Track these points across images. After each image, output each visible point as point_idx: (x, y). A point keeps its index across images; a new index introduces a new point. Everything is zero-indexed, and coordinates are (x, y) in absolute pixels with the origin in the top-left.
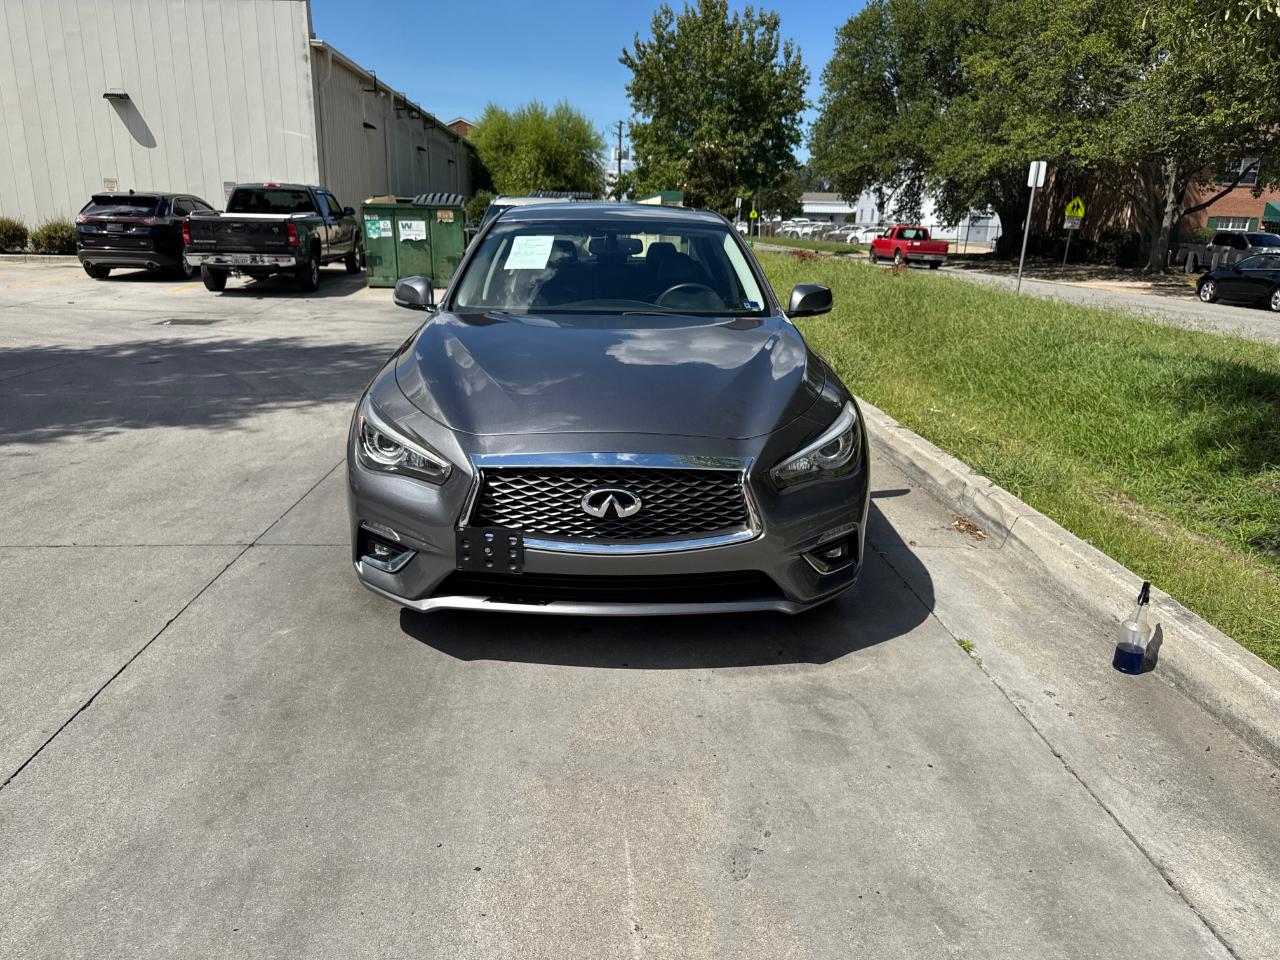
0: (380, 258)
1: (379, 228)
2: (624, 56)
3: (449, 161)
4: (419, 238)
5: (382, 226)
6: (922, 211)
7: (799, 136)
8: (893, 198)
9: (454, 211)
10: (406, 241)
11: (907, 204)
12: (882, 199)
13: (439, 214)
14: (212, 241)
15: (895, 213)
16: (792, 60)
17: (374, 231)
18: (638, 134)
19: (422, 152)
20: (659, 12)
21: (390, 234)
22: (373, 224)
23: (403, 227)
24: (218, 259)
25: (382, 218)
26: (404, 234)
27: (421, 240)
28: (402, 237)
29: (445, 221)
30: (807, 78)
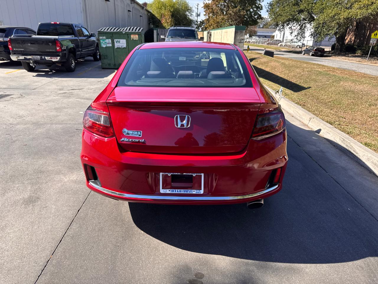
0: (107, 56)
1: (106, 43)
3: (141, 16)
4: (123, 47)
5: (107, 42)
6: (305, 35)
7: (262, 7)
9: (138, 35)
10: (118, 48)
11: (300, 33)
12: (292, 31)
13: (132, 36)
14: (22, 50)
15: (296, 36)
17: (104, 44)
18: (207, 7)
19: (130, 12)
21: (111, 45)
22: (104, 41)
23: (117, 42)
24: (25, 57)
25: (107, 38)
26: (117, 45)
27: (124, 48)
28: (116, 47)
29: (135, 39)
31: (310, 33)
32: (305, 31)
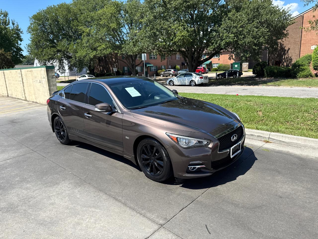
6: (65, 68)
7: (21, 49)
8: (57, 66)
16: (15, 26)
30: (22, 32)
31: (68, 67)
32: (64, 65)
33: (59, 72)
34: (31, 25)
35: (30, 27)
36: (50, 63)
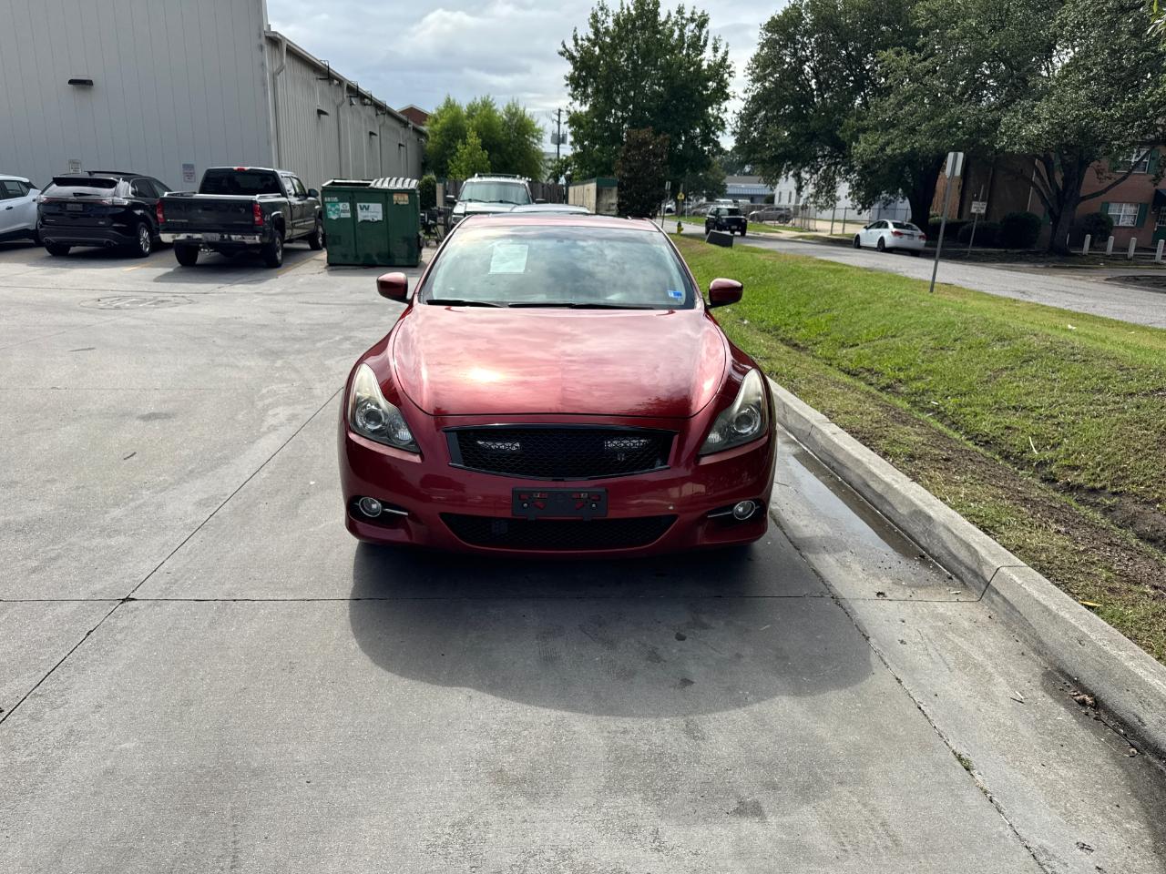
0: (339, 237)
1: (338, 210)
2: (563, 50)
3: (400, 145)
4: (376, 219)
5: (341, 208)
6: (837, 194)
7: (723, 124)
8: (811, 183)
9: (409, 194)
10: (364, 221)
11: (823, 187)
12: (800, 183)
13: (395, 197)
14: (183, 221)
16: (719, 55)
17: (334, 213)
18: (575, 120)
19: (374, 136)
20: (597, 8)
21: (349, 215)
22: (334, 206)
23: (362, 209)
24: (188, 237)
25: (341, 201)
26: (362, 216)
27: (378, 221)
28: (360, 218)
29: (401, 203)
30: (732, 72)
33: (815, 202)
34: (762, 49)
35: (758, 54)
36: (791, 173)
